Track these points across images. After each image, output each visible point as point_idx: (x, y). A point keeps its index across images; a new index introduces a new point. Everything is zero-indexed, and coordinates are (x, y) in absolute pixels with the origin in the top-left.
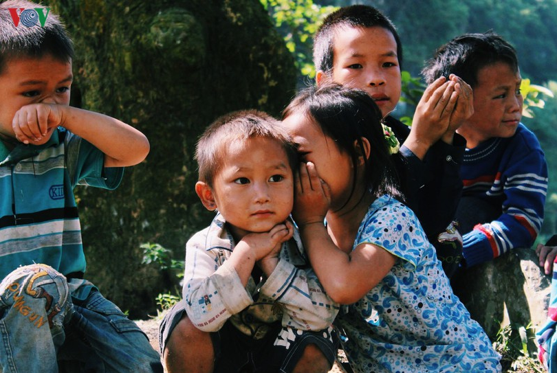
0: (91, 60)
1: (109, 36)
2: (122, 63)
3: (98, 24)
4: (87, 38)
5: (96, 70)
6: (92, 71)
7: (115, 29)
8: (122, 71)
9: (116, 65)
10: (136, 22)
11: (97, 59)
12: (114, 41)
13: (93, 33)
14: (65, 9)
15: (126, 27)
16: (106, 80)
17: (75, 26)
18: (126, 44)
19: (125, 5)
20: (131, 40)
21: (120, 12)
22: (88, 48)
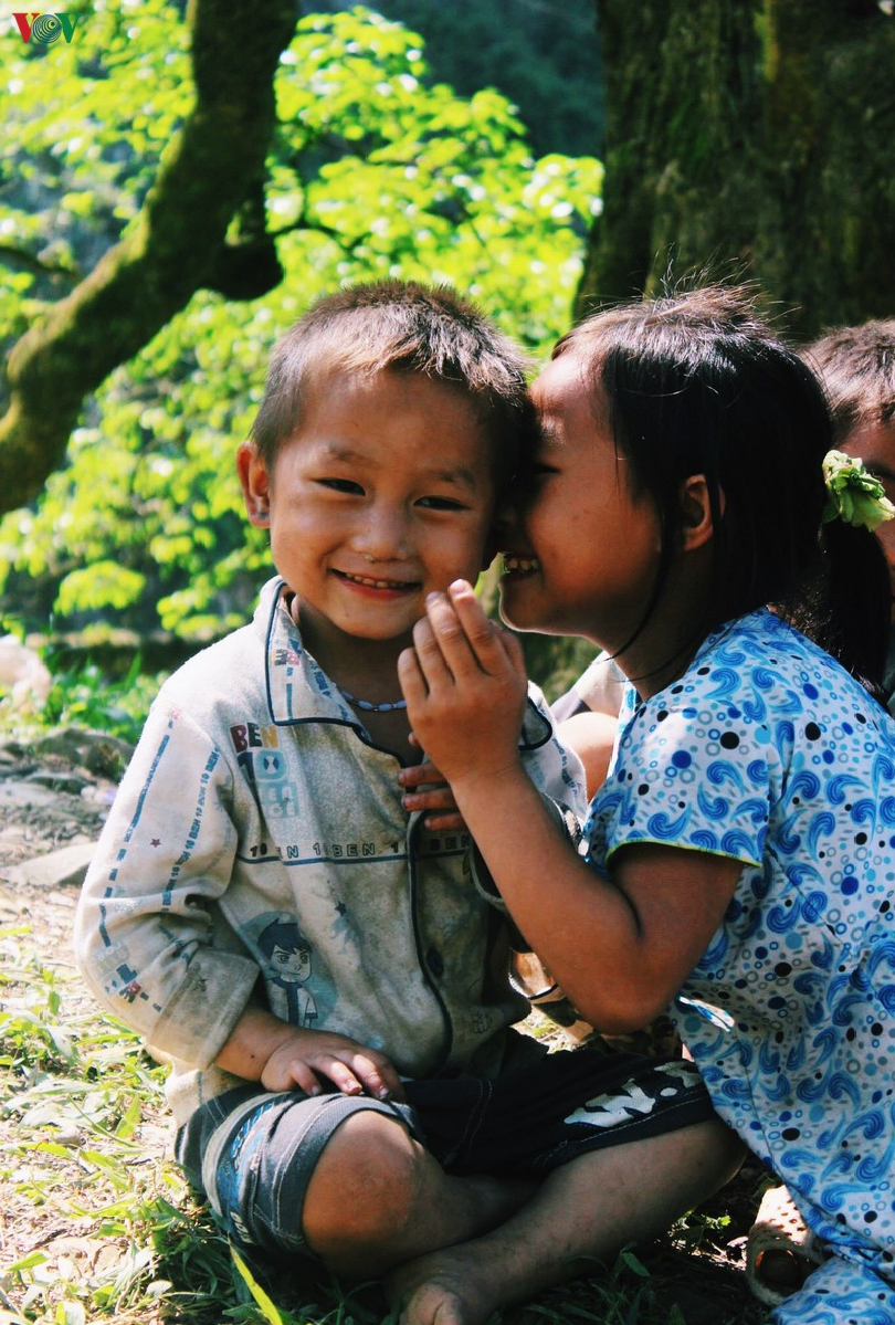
0: (771, 229)
1: (818, 175)
2: (838, 242)
3: (798, 143)
4: (771, 175)
5: (780, 253)
6: (770, 255)
7: (835, 160)
8: (835, 262)
9: (825, 245)
10: (883, 146)
11: (785, 228)
12: (827, 187)
13: (785, 165)
14: (732, 102)
15: (859, 156)
16: (797, 281)
17: (747, 144)
18: (853, 198)
19: (866, 102)
20: (864, 188)
21: (853, 118)
22: (768, 200)
